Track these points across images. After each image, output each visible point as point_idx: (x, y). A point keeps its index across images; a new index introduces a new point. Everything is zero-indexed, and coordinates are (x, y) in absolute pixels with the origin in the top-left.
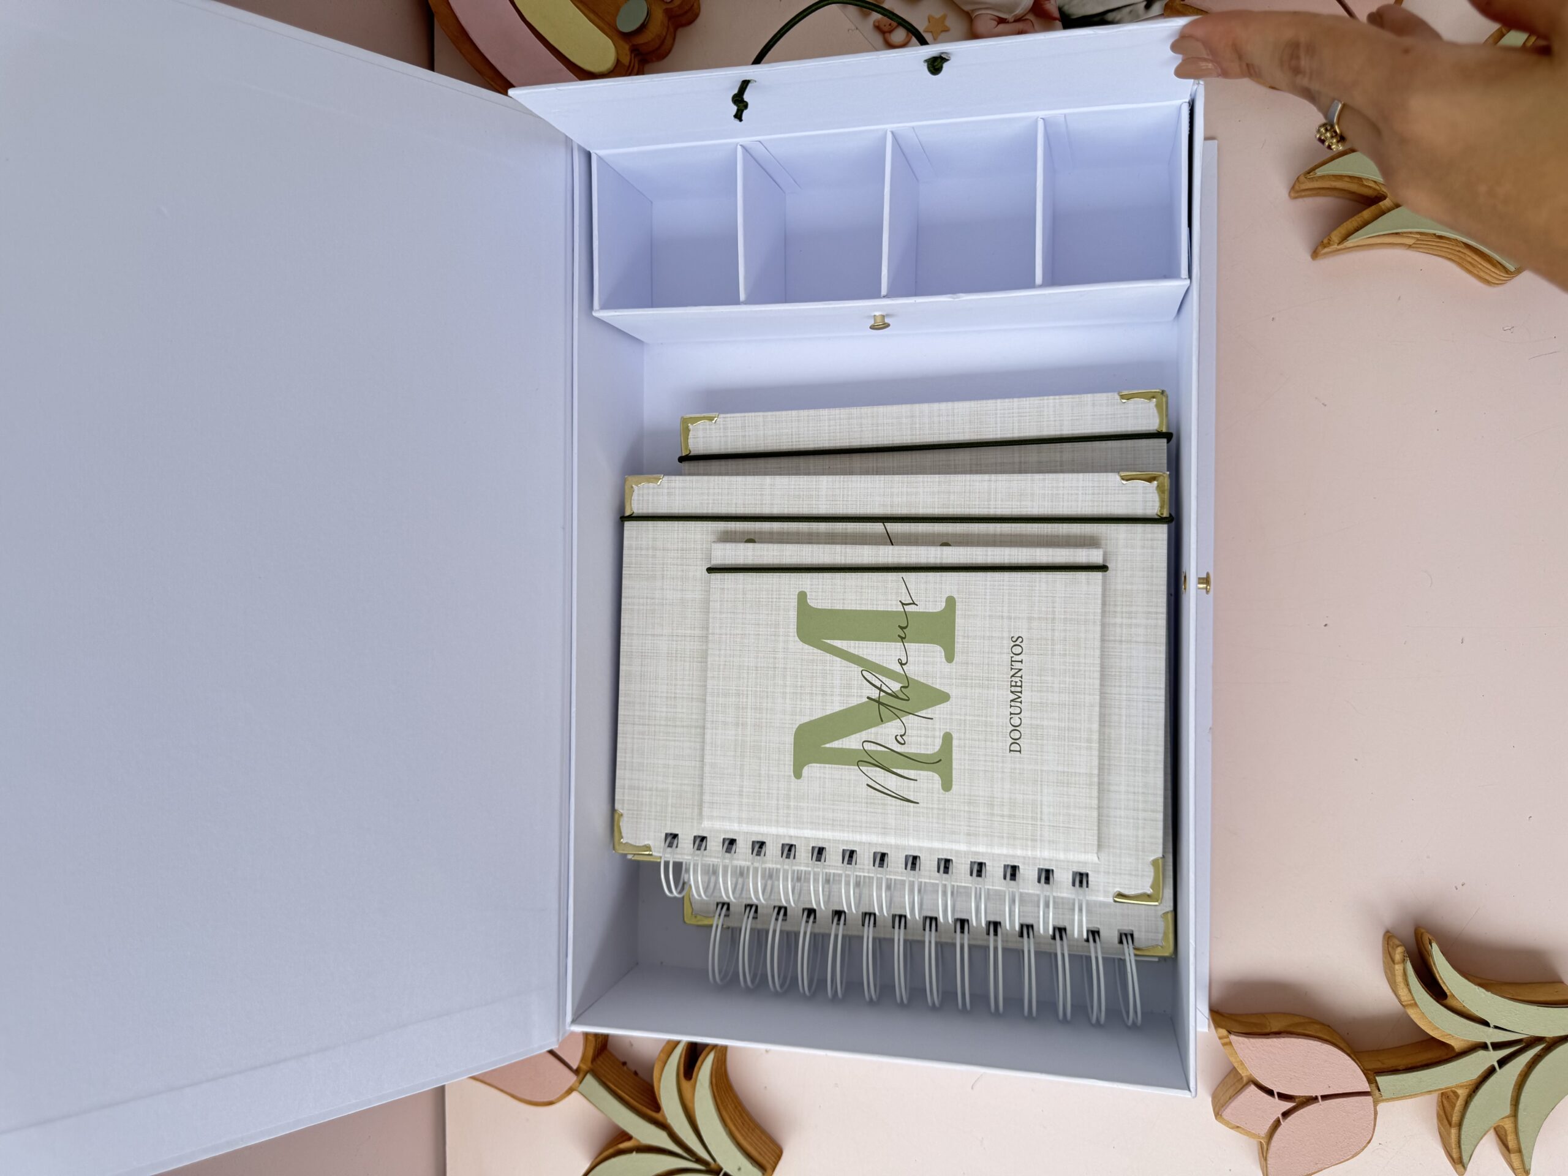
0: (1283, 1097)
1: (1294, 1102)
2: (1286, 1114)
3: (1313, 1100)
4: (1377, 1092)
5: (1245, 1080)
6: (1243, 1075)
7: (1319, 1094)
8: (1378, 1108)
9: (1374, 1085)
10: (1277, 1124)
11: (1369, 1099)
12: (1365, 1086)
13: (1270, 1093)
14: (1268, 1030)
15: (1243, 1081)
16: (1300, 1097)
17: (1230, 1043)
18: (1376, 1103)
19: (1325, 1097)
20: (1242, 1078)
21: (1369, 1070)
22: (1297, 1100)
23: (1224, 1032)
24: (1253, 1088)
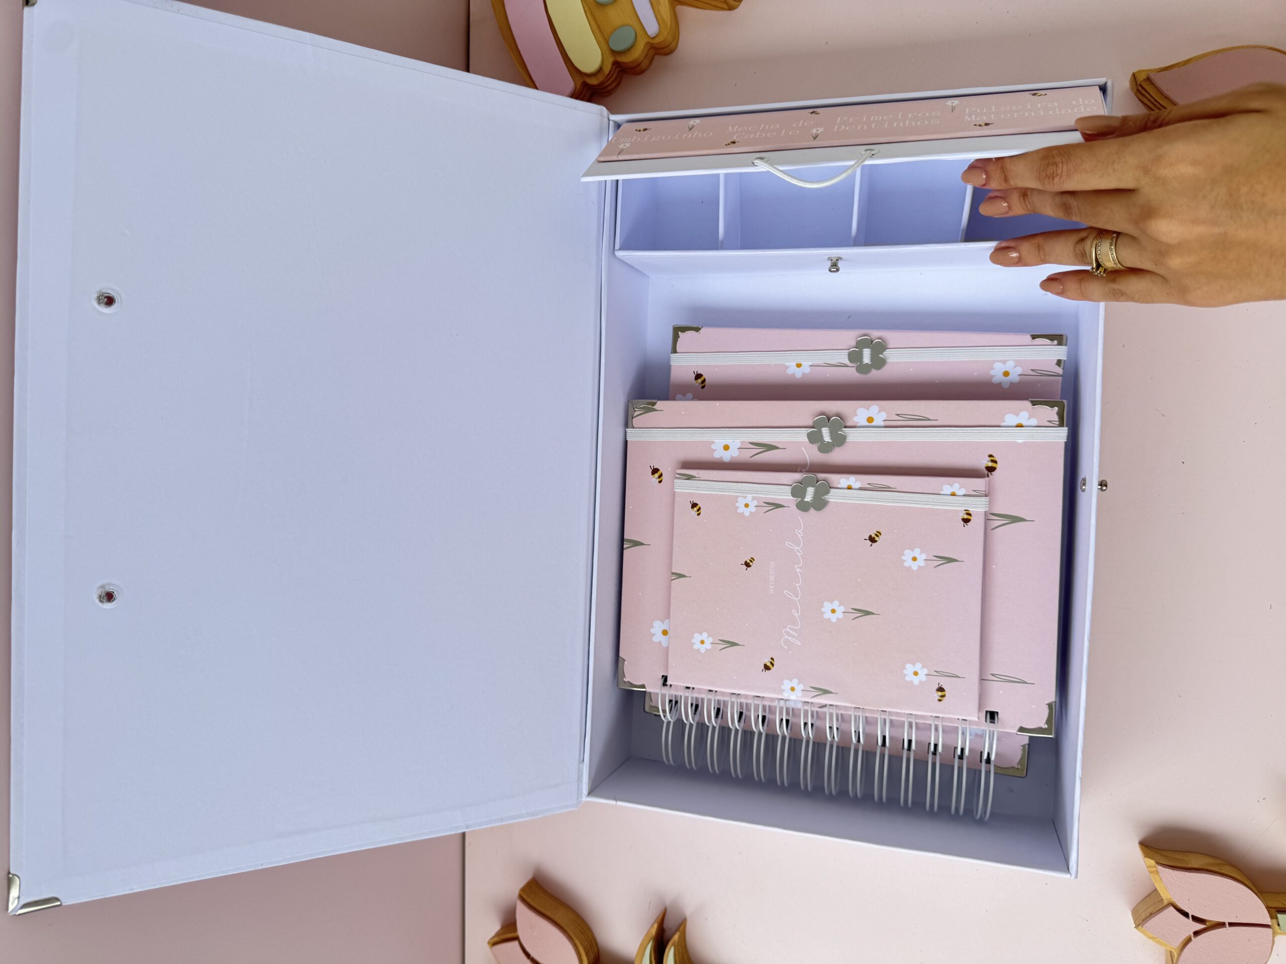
0: (1195, 919)
1: (1205, 925)
2: (1196, 933)
3: (1221, 925)
4: (1276, 926)
5: (1166, 902)
6: (1164, 898)
7: (1227, 921)
8: (1276, 939)
9: (1275, 921)
10: (1189, 940)
11: (1269, 930)
12: (1267, 920)
13: (1186, 914)
14: (1190, 866)
15: (1163, 903)
16: (1210, 921)
17: (1157, 872)
18: (1274, 934)
19: (1231, 924)
20: (1162, 900)
21: (1271, 908)
22: (1207, 923)
23: (1152, 862)
24: (1172, 908)
